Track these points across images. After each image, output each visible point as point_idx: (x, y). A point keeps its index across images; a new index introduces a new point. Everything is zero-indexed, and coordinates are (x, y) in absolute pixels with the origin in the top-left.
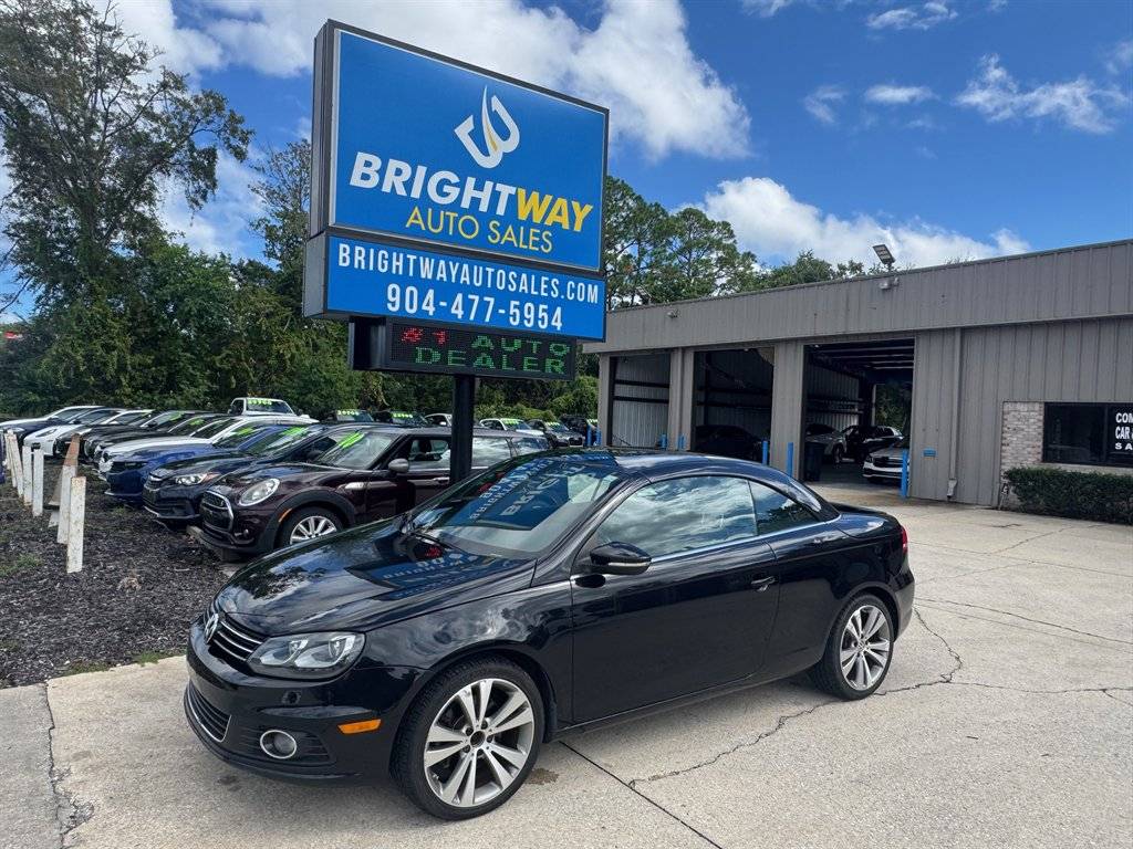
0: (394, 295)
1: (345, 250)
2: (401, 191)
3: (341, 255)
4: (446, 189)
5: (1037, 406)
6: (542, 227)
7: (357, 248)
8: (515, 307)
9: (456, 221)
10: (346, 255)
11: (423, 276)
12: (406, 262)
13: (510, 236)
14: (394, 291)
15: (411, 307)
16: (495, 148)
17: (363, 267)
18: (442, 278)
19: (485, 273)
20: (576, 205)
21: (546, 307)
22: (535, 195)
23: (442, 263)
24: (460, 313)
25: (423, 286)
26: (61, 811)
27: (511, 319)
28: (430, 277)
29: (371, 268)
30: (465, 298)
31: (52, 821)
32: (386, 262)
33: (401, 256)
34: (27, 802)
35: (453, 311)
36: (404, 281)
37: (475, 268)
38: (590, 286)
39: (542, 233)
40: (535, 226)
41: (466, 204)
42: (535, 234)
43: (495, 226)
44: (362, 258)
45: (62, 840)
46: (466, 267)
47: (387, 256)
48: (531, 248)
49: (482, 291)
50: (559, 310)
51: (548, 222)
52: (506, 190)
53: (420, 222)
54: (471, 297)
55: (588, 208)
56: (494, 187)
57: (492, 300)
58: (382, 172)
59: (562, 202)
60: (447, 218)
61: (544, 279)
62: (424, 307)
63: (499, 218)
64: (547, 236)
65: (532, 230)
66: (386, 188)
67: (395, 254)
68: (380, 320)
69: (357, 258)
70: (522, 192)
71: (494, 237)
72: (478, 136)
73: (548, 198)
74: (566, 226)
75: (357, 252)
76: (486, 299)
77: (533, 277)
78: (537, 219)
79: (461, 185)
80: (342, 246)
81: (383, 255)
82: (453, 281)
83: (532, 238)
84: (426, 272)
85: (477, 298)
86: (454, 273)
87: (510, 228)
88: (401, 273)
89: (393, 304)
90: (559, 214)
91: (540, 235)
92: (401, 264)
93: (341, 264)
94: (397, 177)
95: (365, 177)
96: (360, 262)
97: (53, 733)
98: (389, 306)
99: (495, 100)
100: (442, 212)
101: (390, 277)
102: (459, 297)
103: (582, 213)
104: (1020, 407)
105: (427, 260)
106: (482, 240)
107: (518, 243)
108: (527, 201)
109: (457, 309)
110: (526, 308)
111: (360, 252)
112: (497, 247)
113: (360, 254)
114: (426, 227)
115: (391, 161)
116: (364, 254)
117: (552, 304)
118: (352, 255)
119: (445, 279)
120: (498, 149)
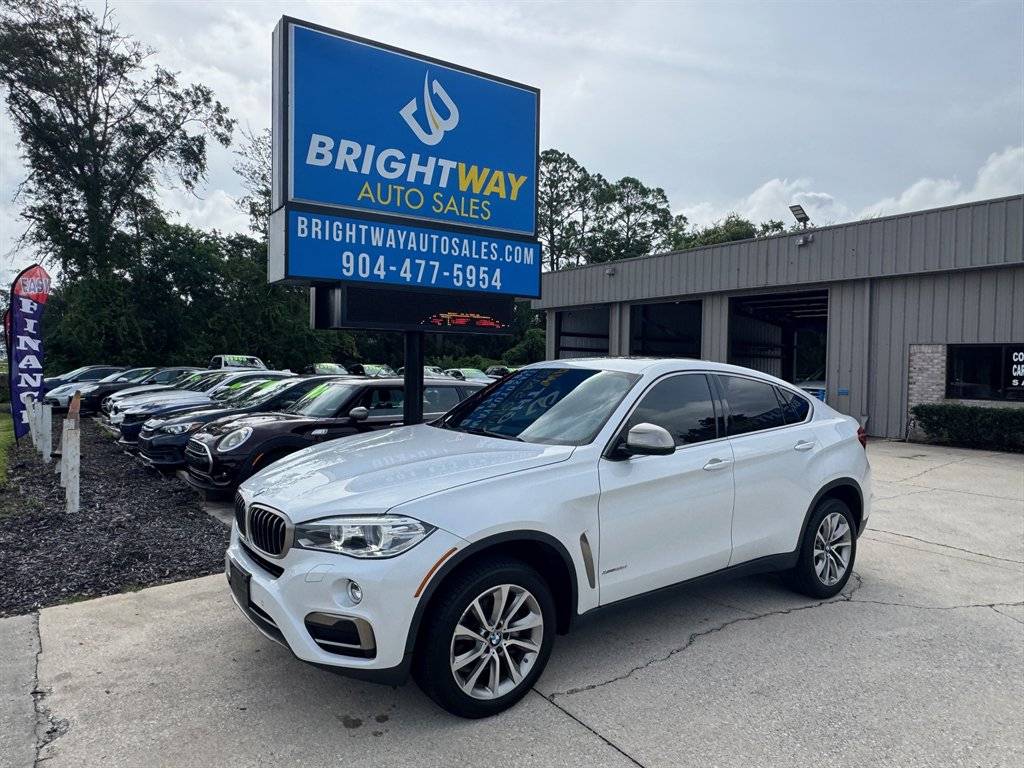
0: (348, 262)
1: (303, 223)
2: (353, 168)
3: (300, 227)
4: (393, 165)
5: (940, 348)
6: (481, 197)
7: (314, 221)
8: (458, 269)
9: (403, 193)
10: (304, 226)
11: (374, 244)
12: (359, 231)
13: (452, 206)
14: (348, 257)
15: (364, 272)
16: (437, 127)
17: (320, 237)
18: (391, 245)
19: (431, 240)
20: (512, 176)
21: (486, 269)
22: (474, 169)
23: (391, 231)
24: (408, 276)
25: (374, 253)
26: (40, 726)
27: (455, 280)
28: (380, 244)
29: (327, 238)
30: (413, 263)
31: (30, 737)
32: (340, 232)
33: (354, 226)
34: (11, 719)
35: (402, 274)
36: (357, 249)
37: (422, 235)
38: (526, 249)
39: (481, 202)
40: (475, 196)
41: (411, 178)
42: (475, 204)
43: (438, 197)
44: (318, 229)
45: (38, 754)
46: (412, 234)
47: (341, 227)
48: (471, 216)
49: (428, 256)
50: (498, 272)
51: (487, 193)
52: (448, 165)
53: (371, 195)
54: (417, 261)
55: (523, 179)
56: (437, 162)
57: (437, 264)
58: (335, 152)
59: (499, 175)
60: (394, 192)
61: (484, 243)
62: (376, 272)
63: (441, 190)
64: (486, 205)
65: (472, 200)
66: (339, 166)
67: (348, 225)
68: (336, 284)
69: (314, 229)
70: (462, 167)
71: (438, 207)
72: (420, 116)
73: (486, 171)
74: (503, 195)
75: (314, 224)
76: (432, 263)
77: (474, 242)
78: (476, 190)
79: (407, 161)
80: (300, 219)
81: (338, 226)
82: (402, 247)
83: (472, 207)
84: (377, 239)
85: (423, 262)
86: (402, 240)
87: (452, 199)
88: (354, 241)
89: (348, 270)
90: (497, 184)
91: (479, 204)
92: (353, 233)
93: (300, 234)
94: (348, 155)
95: (320, 156)
96: (317, 232)
97: (41, 657)
98: (344, 271)
99: (436, 84)
100: (390, 186)
101: (344, 246)
102: (408, 262)
103: (516, 185)
104: (924, 349)
105: (378, 229)
106: (427, 210)
107: (460, 212)
108: (467, 174)
109: (405, 272)
110: (468, 271)
111: (317, 224)
112: (441, 216)
113: (317, 226)
114: (376, 199)
115: (342, 141)
116: (320, 227)
117: (492, 267)
118: (309, 227)
119: (394, 246)
120: (440, 128)
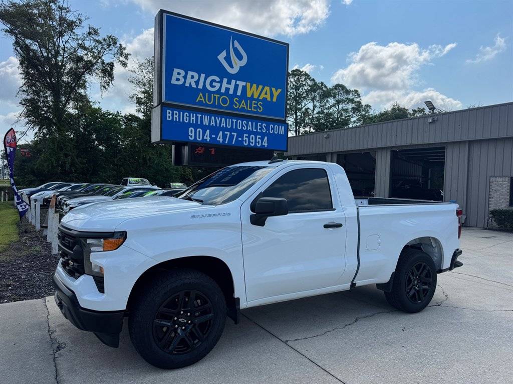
0: (191, 133)
1: (169, 113)
2: (194, 86)
3: (168, 115)
4: (214, 84)
5: (507, 179)
6: (258, 100)
7: (175, 112)
8: (246, 137)
9: (219, 98)
10: (170, 115)
11: (204, 124)
12: (197, 117)
13: (243, 105)
14: (192, 130)
15: (199, 138)
16: (236, 65)
17: (178, 120)
18: (213, 125)
19: (232, 122)
20: (273, 89)
21: (260, 137)
22: (255, 86)
23: (213, 118)
24: (221, 140)
25: (205, 128)
27: (244, 142)
28: (207, 124)
29: (181, 121)
30: (223, 134)
32: (188, 118)
33: (195, 115)
35: (218, 139)
36: (196, 126)
37: (228, 119)
38: (280, 127)
39: (258, 103)
40: (255, 100)
41: (223, 91)
42: (255, 104)
43: (236, 100)
46: (223, 119)
47: (188, 115)
48: (253, 110)
49: (231, 130)
50: (266, 138)
51: (261, 98)
52: (241, 84)
53: (203, 99)
54: (226, 133)
55: (279, 90)
56: (236, 82)
57: (235, 134)
58: (185, 77)
59: (267, 89)
60: (215, 97)
61: (259, 124)
62: (205, 138)
63: (238, 97)
64: (260, 104)
65: (253, 102)
66: (187, 84)
67: (192, 114)
68: (185, 144)
69: (175, 116)
70: (249, 84)
71: (236, 105)
72: (228, 59)
73: (261, 87)
74: (269, 99)
75: (175, 114)
76: (233, 133)
77: (254, 123)
78: (256, 96)
79: (221, 82)
80: (168, 111)
81: (186, 115)
82: (218, 126)
83: (253, 105)
84: (206, 122)
85: (228, 133)
86: (218, 122)
87: (243, 101)
88: (194, 122)
89: (191, 137)
90: (266, 94)
92: (194, 119)
93: (168, 119)
94: (192, 79)
95: (178, 80)
96: (176, 118)
97: (49, 317)
98: (190, 137)
99: (236, 42)
100: (212, 95)
101: (189, 125)
102: (221, 133)
103: (276, 94)
104: (499, 179)
105: (206, 116)
106: (230, 107)
107: (247, 108)
108: (251, 88)
109: (220, 138)
110: (251, 137)
111: (176, 113)
112: (238, 110)
113: (176, 115)
114: (205, 101)
115: (189, 72)
116: (178, 115)
117: (263, 135)
118: (173, 115)
119: (214, 125)
120: (238, 65)
